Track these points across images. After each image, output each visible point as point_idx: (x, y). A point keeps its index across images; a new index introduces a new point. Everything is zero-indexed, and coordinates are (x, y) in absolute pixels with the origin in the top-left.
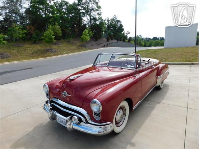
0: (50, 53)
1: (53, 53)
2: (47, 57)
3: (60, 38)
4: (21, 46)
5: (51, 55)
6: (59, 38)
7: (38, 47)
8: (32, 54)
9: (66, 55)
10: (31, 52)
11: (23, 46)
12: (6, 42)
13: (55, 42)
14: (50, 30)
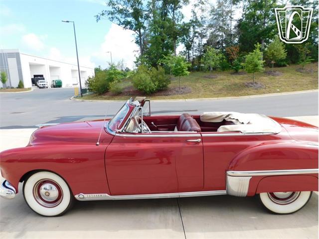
0: (250, 90)
1: (257, 89)
2: (241, 95)
3: (285, 63)
4: (212, 78)
5: (250, 92)
6: (282, 63)
7: (237, 79)
8: (220, 90)
9: (279, 94)
10: (221, 87)
11: (214, 78)
12: (188, 73)
13: (263, 70)
14: (258, 51)
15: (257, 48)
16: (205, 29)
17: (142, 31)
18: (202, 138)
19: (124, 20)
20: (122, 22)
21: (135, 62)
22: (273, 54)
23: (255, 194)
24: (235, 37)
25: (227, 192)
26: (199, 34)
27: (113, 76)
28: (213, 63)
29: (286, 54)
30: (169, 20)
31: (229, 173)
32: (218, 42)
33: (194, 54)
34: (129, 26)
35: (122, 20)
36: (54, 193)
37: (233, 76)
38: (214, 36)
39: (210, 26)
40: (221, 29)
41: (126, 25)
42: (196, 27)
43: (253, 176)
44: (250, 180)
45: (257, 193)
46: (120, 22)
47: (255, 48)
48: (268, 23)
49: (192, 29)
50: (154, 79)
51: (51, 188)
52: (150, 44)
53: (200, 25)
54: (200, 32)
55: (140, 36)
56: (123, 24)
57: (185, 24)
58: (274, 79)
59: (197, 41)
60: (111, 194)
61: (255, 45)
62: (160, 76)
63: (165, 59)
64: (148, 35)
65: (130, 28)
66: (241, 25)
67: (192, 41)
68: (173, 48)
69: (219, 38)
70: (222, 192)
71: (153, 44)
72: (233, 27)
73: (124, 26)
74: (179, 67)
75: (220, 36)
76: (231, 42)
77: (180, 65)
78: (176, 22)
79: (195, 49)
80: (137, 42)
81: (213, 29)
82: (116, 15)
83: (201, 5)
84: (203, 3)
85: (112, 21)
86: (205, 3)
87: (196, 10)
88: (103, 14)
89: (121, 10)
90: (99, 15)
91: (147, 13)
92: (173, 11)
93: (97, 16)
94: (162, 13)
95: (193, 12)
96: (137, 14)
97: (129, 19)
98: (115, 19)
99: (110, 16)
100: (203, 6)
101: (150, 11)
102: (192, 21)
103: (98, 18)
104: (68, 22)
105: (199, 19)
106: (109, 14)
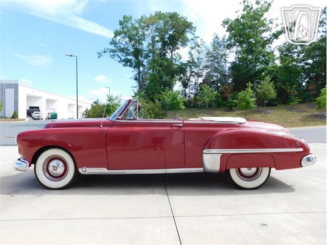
3: (276, 102)
6: (274, 103)
11: (209, 114)
12: (184, 107)
13: (255, 107)
14: (250, 89)
15: (248, 87)
16: (201, 70)
17: (141, 69)
18: (183, 123)
19: (124, 58)
21: (133, 97)
22: (264, 93)
23: (226, 170)
24: (229, 77)
25: (204, 169)
26: (196, 73)
27: (111, 108)
28: (207, 99)
29: (275, 94)
30: (167, 60)
31: (205, 151)
32: (214, 82)
33: (190, 91)
34: (129, 64)
35: (123, 58)
36: (60, 170)
37: (227, 112)
38: (209, 76)
39: (206, 67)
40: (216, 70)
41: (127, 62)
42: (193, 67)
43: (223, 154)
44: (221, 156)
45: (227, 169)
46: (121, 59)
47: (247, 87)
48: (259, 67)
49: (188, 69)
50: (151, 112)
51: (58, 165)
52: (148, 81)
53: (197, 66)
54: (197, 72)
55: (139, 73)
56: (123, 61)
57: (182, 64)
58: (266, 116)
59: (193, 79)
60: (109, 169)
61: (247, 84)
62: (157, 110)
63: (162, 94)
64: (146, 73)
65: (130, 66)
66: (234, 67)
67: (189, 80)
68: (170, 86)
69: (215, 78)
70: (200, 170)
71: (151, 81)
72: (227, 69)
73: (124, 63)
74: (175, 101)
75: (215, 76)
76: (226, 82)
77: (176, 99)
78: (174, 62)
79: (191, 87)
80: (136, 79)
81: (209, 70)
82: (117, 53)
83: (197, 48)
84: (199, 46)
85: (113, 58)
86: (201, 46)
87: (193, 52)
88: (105, 52)
89: (123, 49)
90: (101, 52)
91: (146, 52)
92: (172, 52)
93: (99, 53)
94: (161, 53)
95: (190, 53)
96: (137, 53)
97: (130, 57)
98: (116, 57)
99: (112, 54)
100: (199, 49)
101: (150, 51)
102: (189, 62)
103: (100, 55)
104: (71, 56)
105: (196, 60)
106: (110, 52)
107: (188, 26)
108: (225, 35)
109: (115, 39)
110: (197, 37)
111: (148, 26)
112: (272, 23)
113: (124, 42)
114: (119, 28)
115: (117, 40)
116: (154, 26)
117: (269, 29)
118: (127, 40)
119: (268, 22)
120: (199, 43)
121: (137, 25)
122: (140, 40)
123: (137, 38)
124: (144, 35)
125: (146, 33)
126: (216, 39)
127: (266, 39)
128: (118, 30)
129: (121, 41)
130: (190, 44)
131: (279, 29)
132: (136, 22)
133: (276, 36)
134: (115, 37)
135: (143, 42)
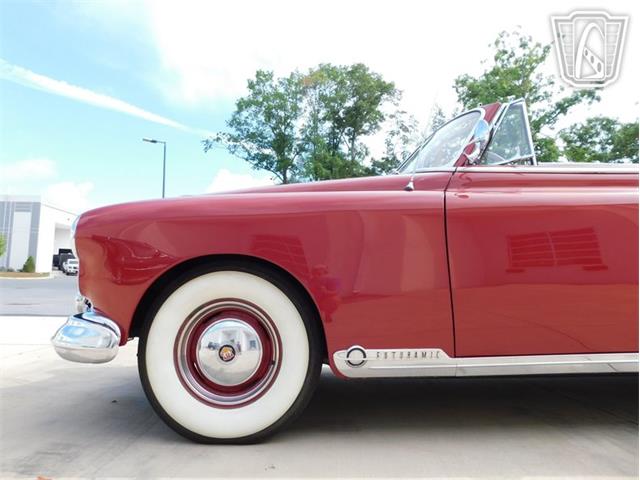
17: (289, 174)
19: (256, 152)
20: (252, 154)
30: (342, 156)
34: (265, 163)
35: (254, 152)
41: (261, 161)
46: (249, 154)
55: (285, 182)
56: (253, 159)
57: (375, 164)
60: (455, 355)
65: (266, 168)
73: (256, 162)
82: (243, 142)
83: (402, 133)
84: (406, 130)
85: (233, 153)
86: (410, 129)
87: (395, 140)
88: (218, 139)
89: (253, 134)
90: (211, 140)
91: (300, 142)
92: (353, 140)
93: (207, 142)
94: (329, 144)
95: (389, 143)
96: (282, 143)
97: (267, 151)
98: (240, 149)
99: (232, 143)
100: (407, 134)
101: (307, 140)
102: (387, 159)
103: (208, 145)
104: (154, 142)
105: (399, 158)
106: (229, 140)
107: (386, 89)
108: (457, 109)
109: (238, 116)
110: (403, 112)
111: (304, 93)
112: (552, 83)
113: (255, 124)
114: (247, 94)
115: (243, 118)
116: (317, 91)
117: (547, 95)
118: (262, 118)
119: (545, 81)
120: (406, 124)
121: (281, 90)
122: (287, 117)
123: (282, 113)
124: (295, 108)
125: (300, 105)
126: (439, 117)
127: (542, 114)
128: (246, 99)
129: (249, 121)
130: (387, 126)
131: (568, 94)
132: (281, 83)
133: (562, 108)
134: (238, 112)
135: (293, 122)
